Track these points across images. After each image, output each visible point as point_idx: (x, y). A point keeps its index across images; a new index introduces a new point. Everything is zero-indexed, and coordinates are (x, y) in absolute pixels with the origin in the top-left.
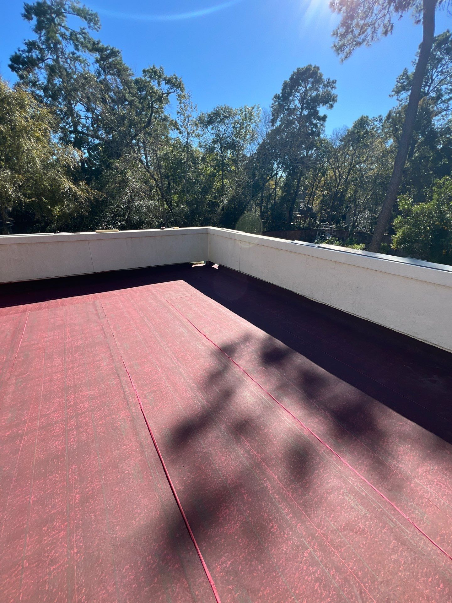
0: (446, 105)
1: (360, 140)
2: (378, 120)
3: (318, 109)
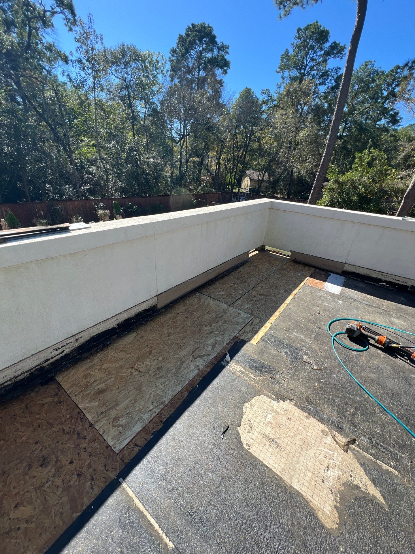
3: (215, 72)
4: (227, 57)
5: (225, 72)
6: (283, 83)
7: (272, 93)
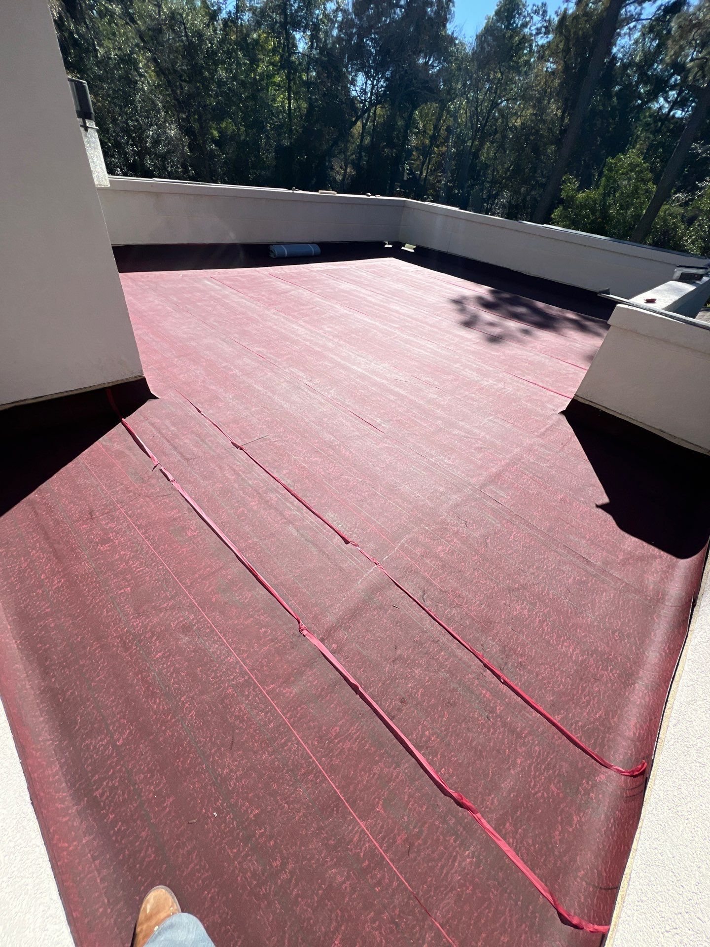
0: (639, 8)
1: (513, 56)
2: (541, 13)
7: (551, 12)
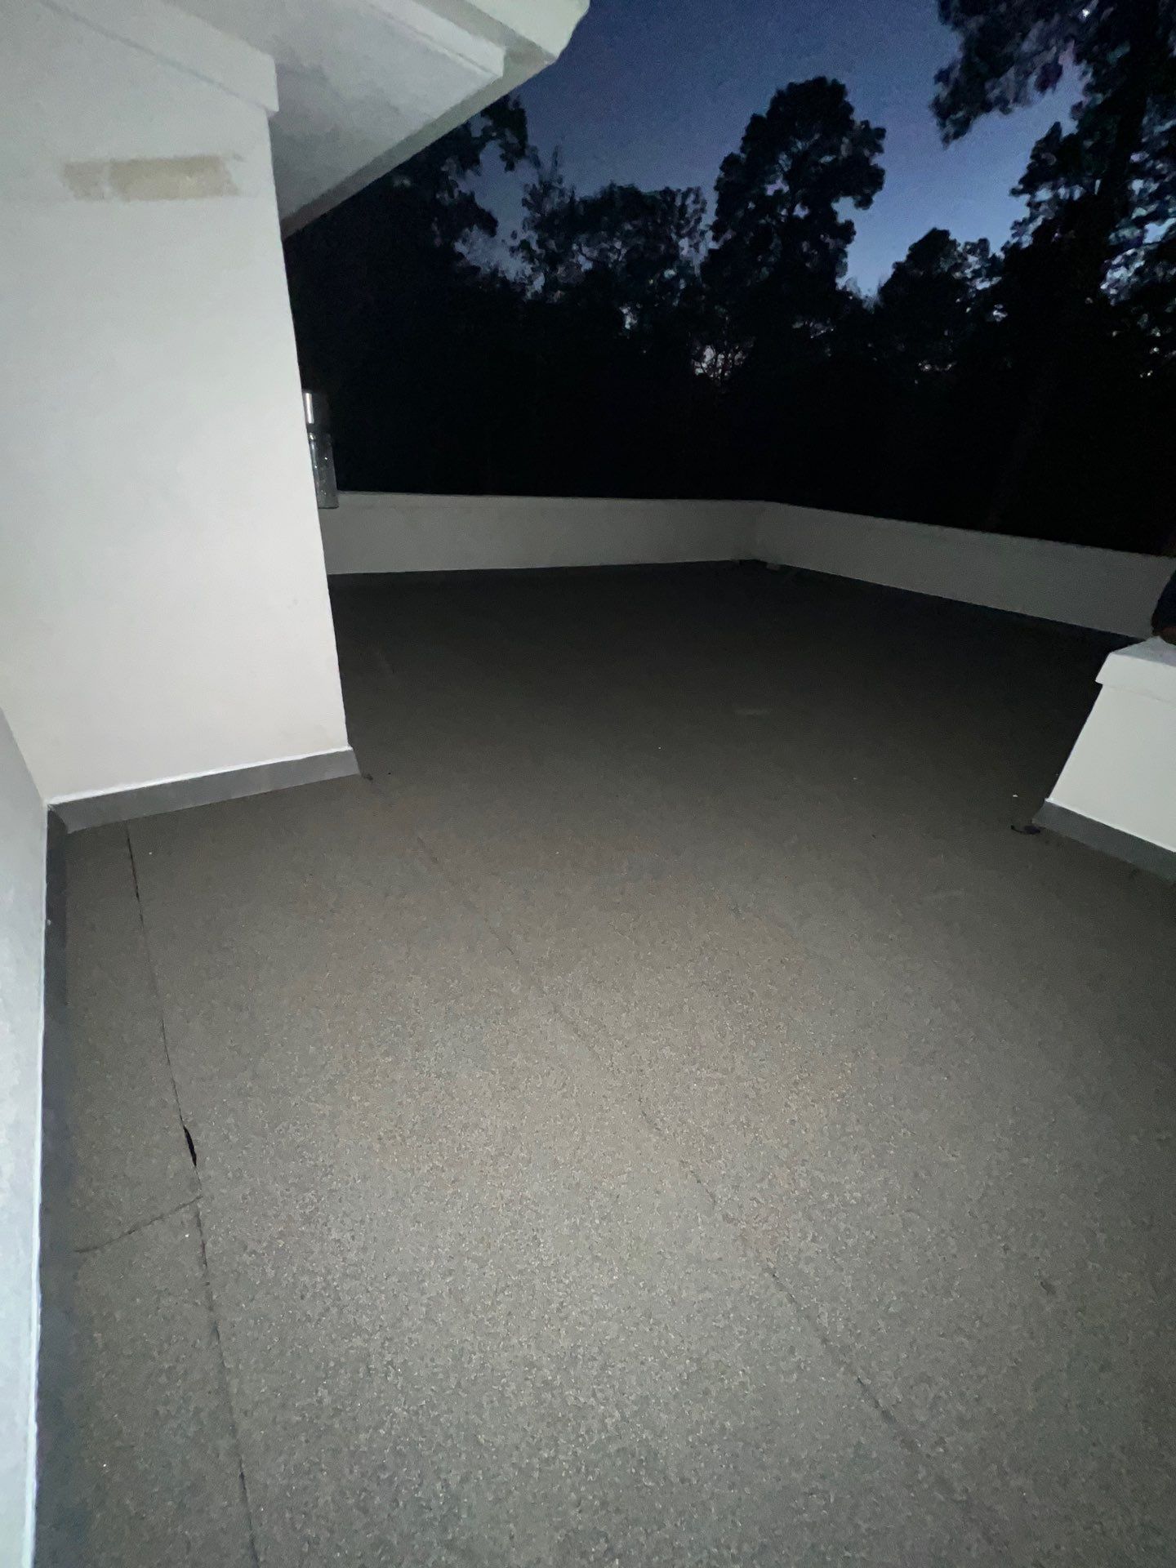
2: (979, 251)
3: (835, 206)
4: (878, 160)
5: (864, 202)
6: (1032, 218)
7: (996, 250)
